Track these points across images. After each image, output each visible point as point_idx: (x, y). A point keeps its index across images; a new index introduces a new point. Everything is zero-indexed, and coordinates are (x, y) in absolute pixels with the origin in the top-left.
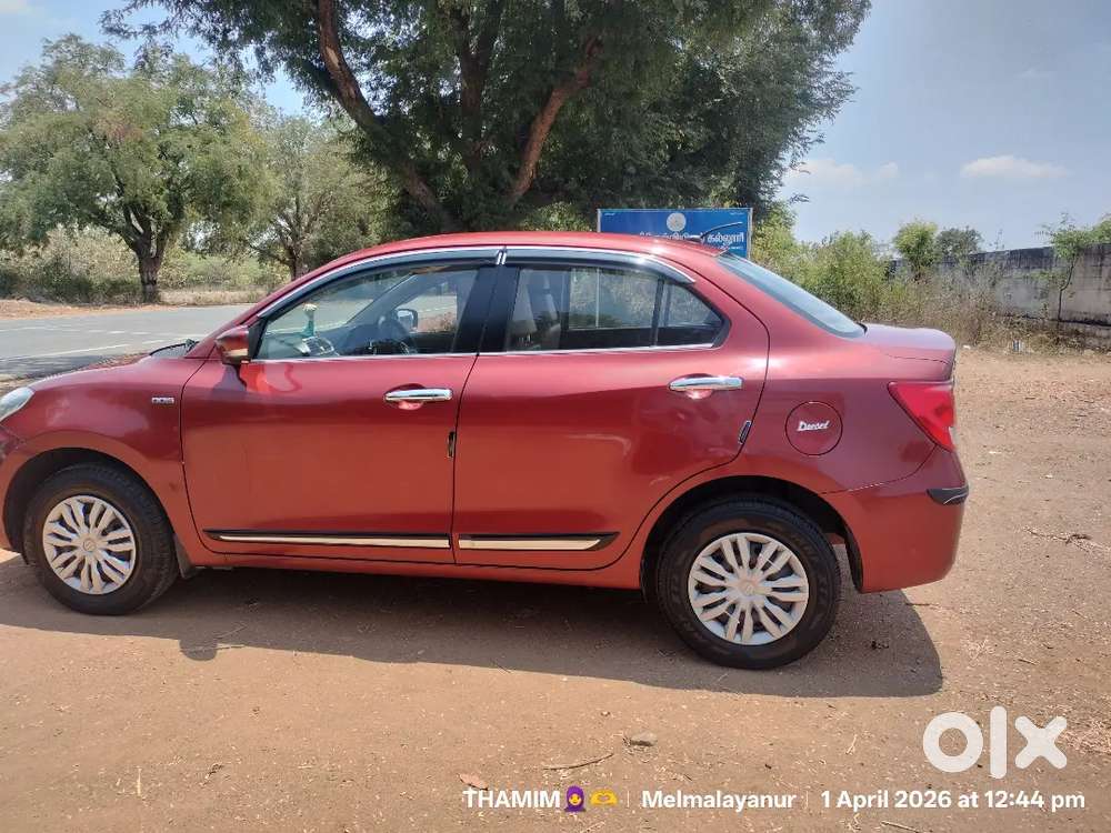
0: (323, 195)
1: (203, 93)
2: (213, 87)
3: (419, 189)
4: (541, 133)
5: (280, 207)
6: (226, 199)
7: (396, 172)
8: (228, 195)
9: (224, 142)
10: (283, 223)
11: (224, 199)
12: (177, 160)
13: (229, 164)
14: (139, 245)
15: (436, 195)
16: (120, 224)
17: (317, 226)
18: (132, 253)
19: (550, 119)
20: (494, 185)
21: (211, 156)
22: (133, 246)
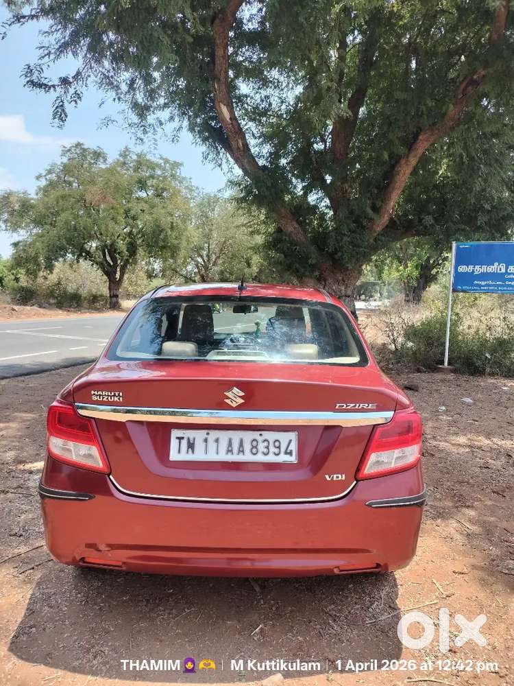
0: (225, 242)
1: (152, 177)
2: (159, 172)
3: (291, 227)
4: (404, 176)
5: (198, 250)
6: (163, 244)
7: (273, 210)
8: (164, 242)
9: (164, 207)
10: (200, 260)
11: (161, 243)
12: (134, 218)
13: (165, 221)
14: (109, 272)
15: (305, 231)
16: (98, 260)
17: (220, 261)
18: (105, 277)
19: (413, 161)
20: (357, 221)
21: (154, 215)
22: (106, 273)
